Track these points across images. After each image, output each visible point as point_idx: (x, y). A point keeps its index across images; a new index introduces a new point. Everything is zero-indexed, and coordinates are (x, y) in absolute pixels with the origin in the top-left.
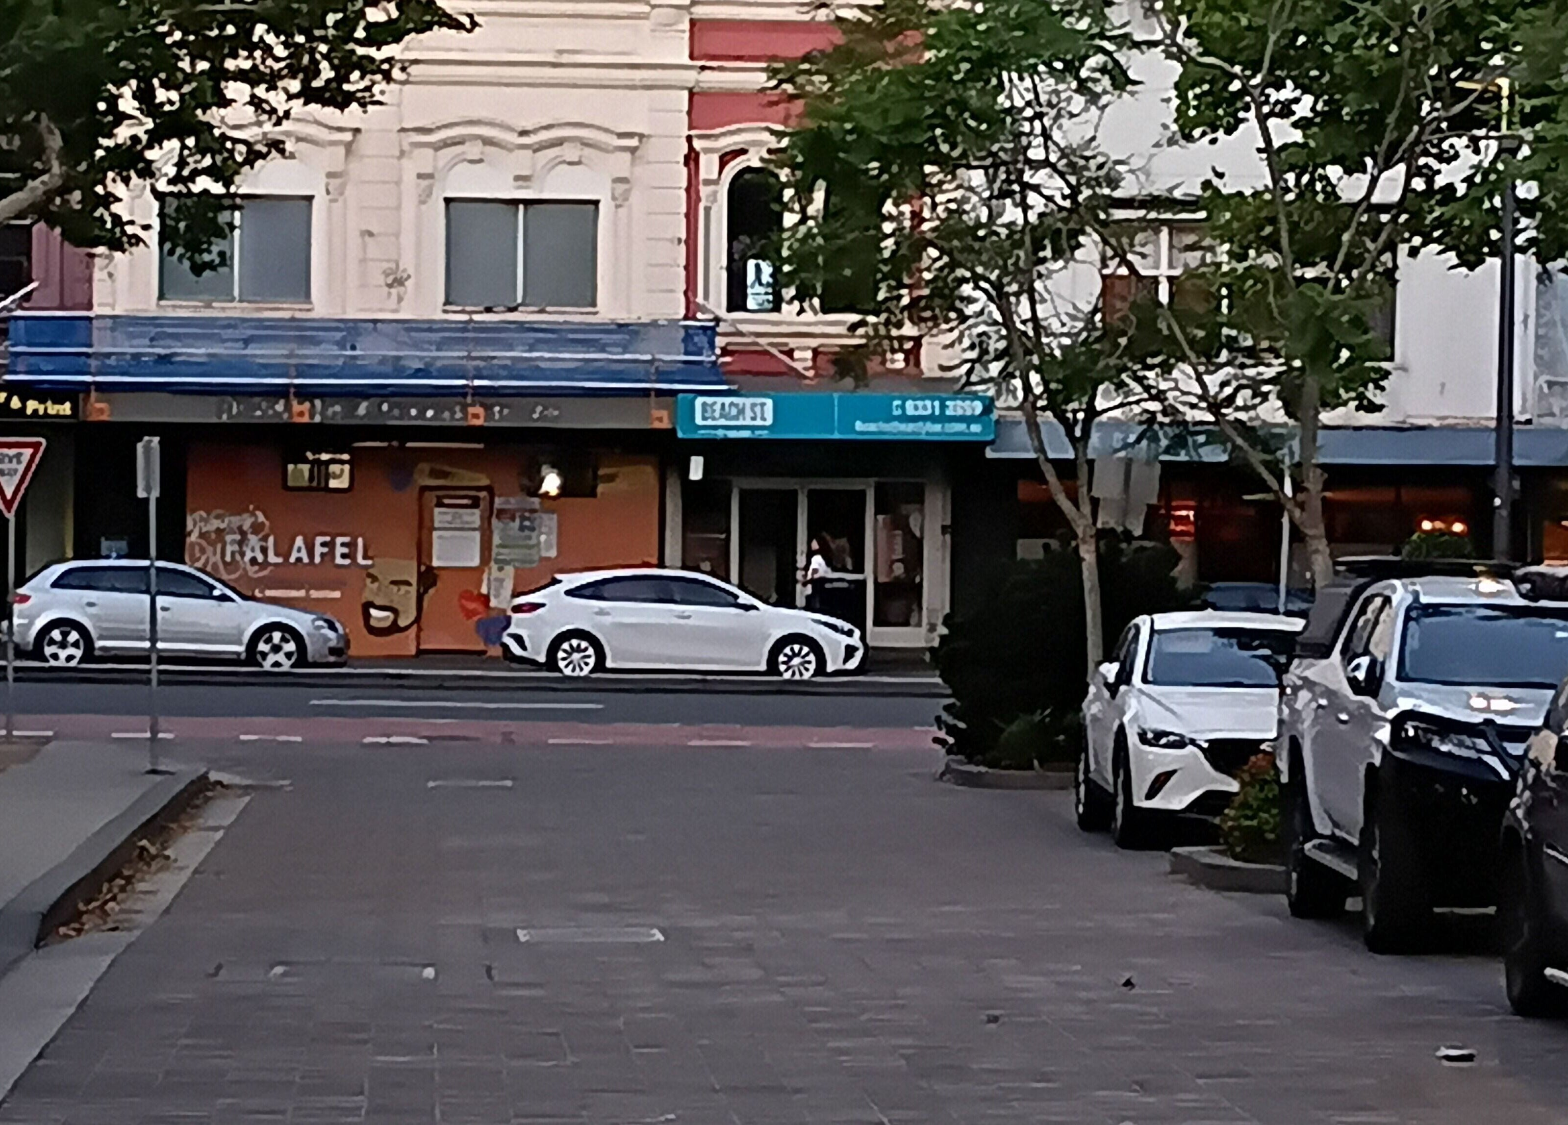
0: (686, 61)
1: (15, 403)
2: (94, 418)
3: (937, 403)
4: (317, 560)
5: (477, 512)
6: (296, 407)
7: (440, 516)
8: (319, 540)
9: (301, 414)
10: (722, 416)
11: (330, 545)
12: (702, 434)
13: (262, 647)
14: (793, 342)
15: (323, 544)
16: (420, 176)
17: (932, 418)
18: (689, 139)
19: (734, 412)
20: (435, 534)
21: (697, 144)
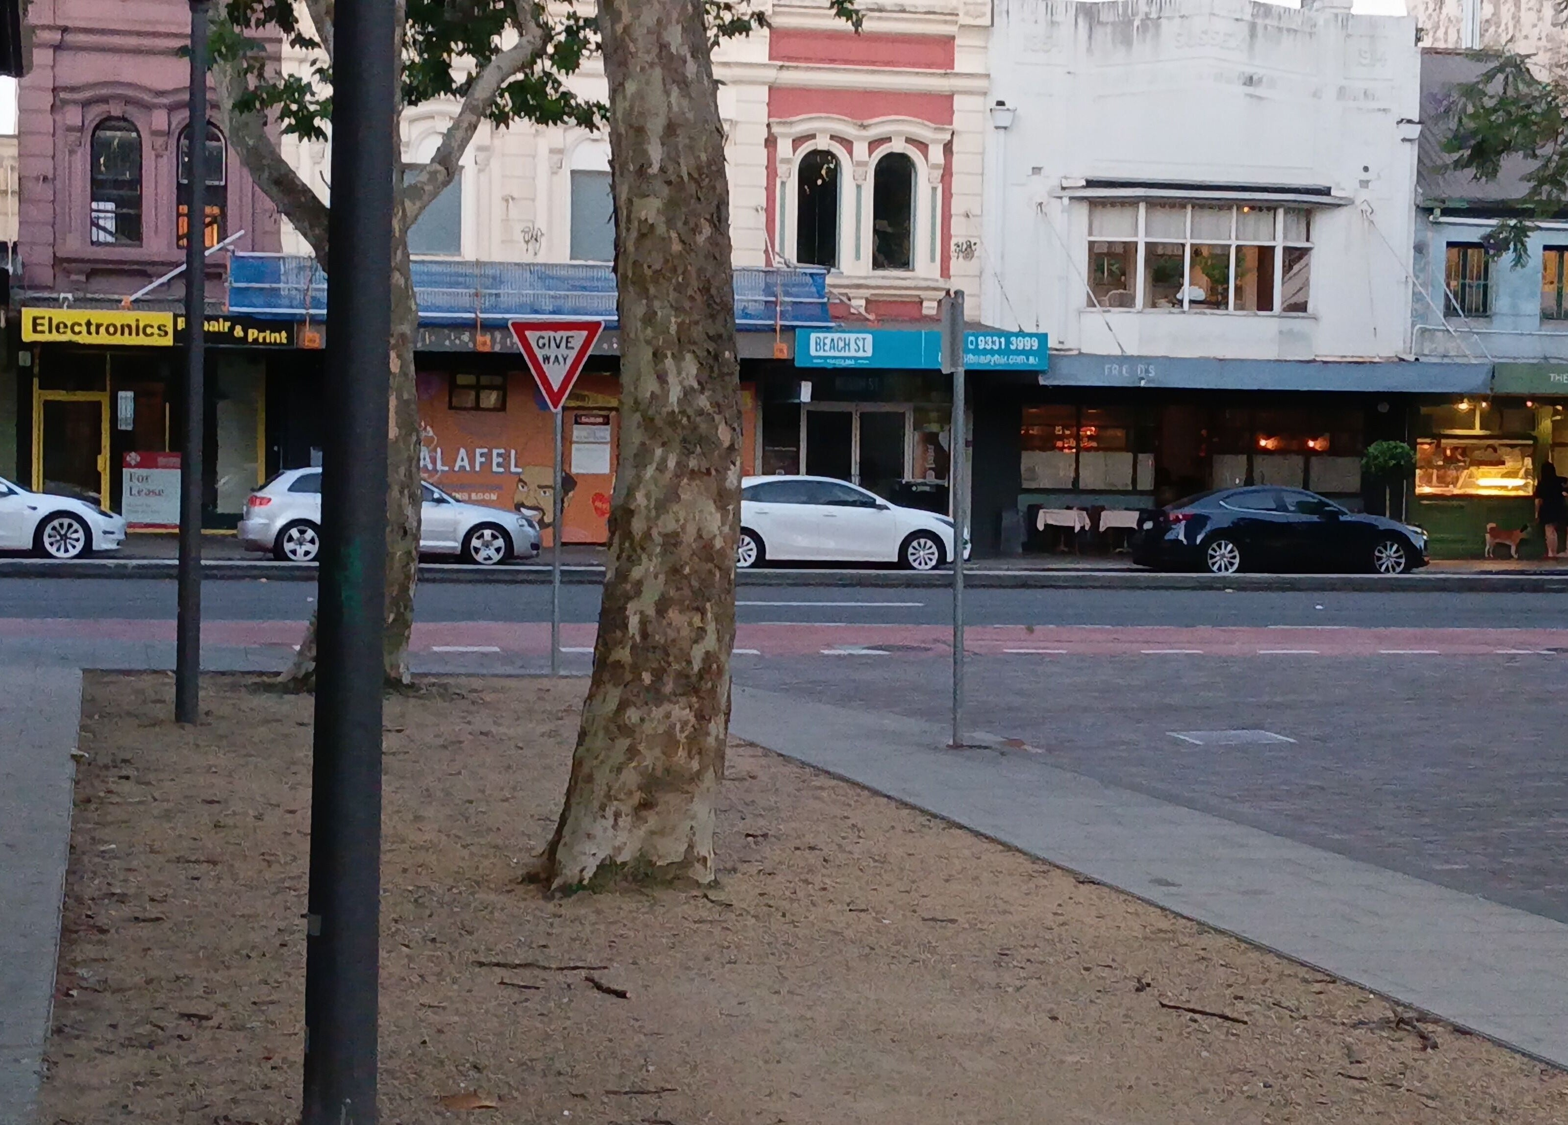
0: (766, 60)
1: (238, 332)
2: (307, 345)
3: (1003, 340)
4: (477, 468)
5: (608, 427)
6: (479, 338)
7: (578, 432)
8: (478, 451)
9: (484, 344)
10: (832, 347)
11: (488, 456)
12: (818, 363)
13: (475, 543)
14: (851, 292)
15: (482, 455)
16: (552, 151)
17: (999, 352)
18: (768, 125)
19: (841, 344)
20: (574, 446)
21: (775, 130)
